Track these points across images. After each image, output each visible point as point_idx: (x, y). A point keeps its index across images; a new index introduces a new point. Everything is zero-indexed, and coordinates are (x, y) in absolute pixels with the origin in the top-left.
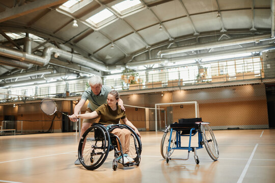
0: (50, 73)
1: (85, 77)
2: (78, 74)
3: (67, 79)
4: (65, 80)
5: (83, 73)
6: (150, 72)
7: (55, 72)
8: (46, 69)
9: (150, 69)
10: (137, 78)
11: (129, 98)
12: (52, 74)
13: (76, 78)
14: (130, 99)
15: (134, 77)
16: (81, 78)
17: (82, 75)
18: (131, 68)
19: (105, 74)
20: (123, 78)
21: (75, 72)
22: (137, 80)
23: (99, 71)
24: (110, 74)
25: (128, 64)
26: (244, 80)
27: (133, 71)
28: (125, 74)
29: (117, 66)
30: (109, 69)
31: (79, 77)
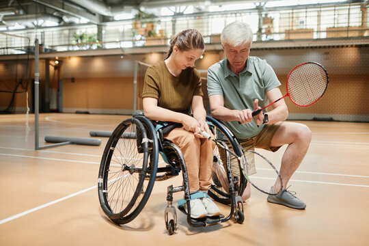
0: (13, 13)
1: (71, 24)
2: (61, 19)
3: (43, 26)
4: (39, 27)
5: (68, 15)
6: (180, 21)
7: (21, 12)
8: (8, 7)
9: (181, 14)
10: (158, 28)
12: (16, 15)
13: (57, 24)
15: (153, 26)
16: (66, 25)
17: (66, 19)
18: (150, 11)
19: (105, 19)
20: (135, 24)
21: (55, 14)
22: (157, 32)
23: (94, 14)
24: (113, 20)
25: (144, 3)
26: (347, 38)
27: (152, 16)
28: (139, 22)
29: (126, 7)
30: (112, 12)
31: (62, 23)
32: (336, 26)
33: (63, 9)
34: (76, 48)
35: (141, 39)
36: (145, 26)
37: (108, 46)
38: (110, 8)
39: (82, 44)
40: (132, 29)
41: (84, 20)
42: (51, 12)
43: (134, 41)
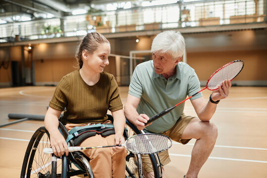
1: (40, 18)
3: (19, 21)
4: (17, 22)
5: (38, 13)
6: (121, 13)
7: (3, 11)
9: (121, 9)
10: (105, 20)
13: (30, 19)
15: (100, 19)
16: (37, 19)
17: (36, 15)
18: (98, 7)
19: (65, 14)
20: (87, 18)
22: (105, 23)
23: (57, 11)
24: (72, 15)
25: (94, 1)
27: (100, 11)
28: (90, 16)
29: (81, 5)
30: (70, 8)
31: (34, 18)
32: (237, 14)
33: (33, 7)
34: (45, 37)
35: (93, 29)
36: (95, 18)
37: (68, 35)
38: (68, 6)
39: (50, 34)
40: (85, 21)
41: (50, 15)
42: (25, 10)
43: (87, 30)
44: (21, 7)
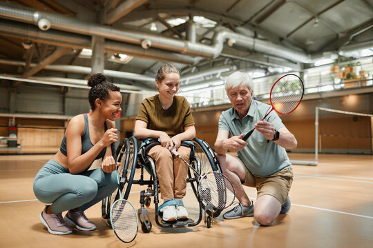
0: (228, 69)
1: (276, 73)
2: (266, 70)
5: (273, 67)
7: (235, 68)
8: (224, 65)
11: (342, 101)
12: (230, 70)
13: (264, 75)
14: (344, 103)
15: (351, 70)
16: (272, 74)
17: (271, 70)
18: (348, 54)
19: (306, 66)
20: (333, 70)
21: (262, 66)
22: (358, 74)
23: (296, 63)
24: (314, 67)
25: (343, 48)
27: (352, 58)
28: (337, 67)
29: (325, 53)
30: (312, 59)
31: (268, 74)
33: (268, 62)
35: (341, 83)
36: (343, 69)
37: (309, 91)
38: (310, 56)
39: (287, 91)
40: (330, 74)
41: (287, 69)
42: (258, 65)
43: (334, 84)
44: (254, 63)
